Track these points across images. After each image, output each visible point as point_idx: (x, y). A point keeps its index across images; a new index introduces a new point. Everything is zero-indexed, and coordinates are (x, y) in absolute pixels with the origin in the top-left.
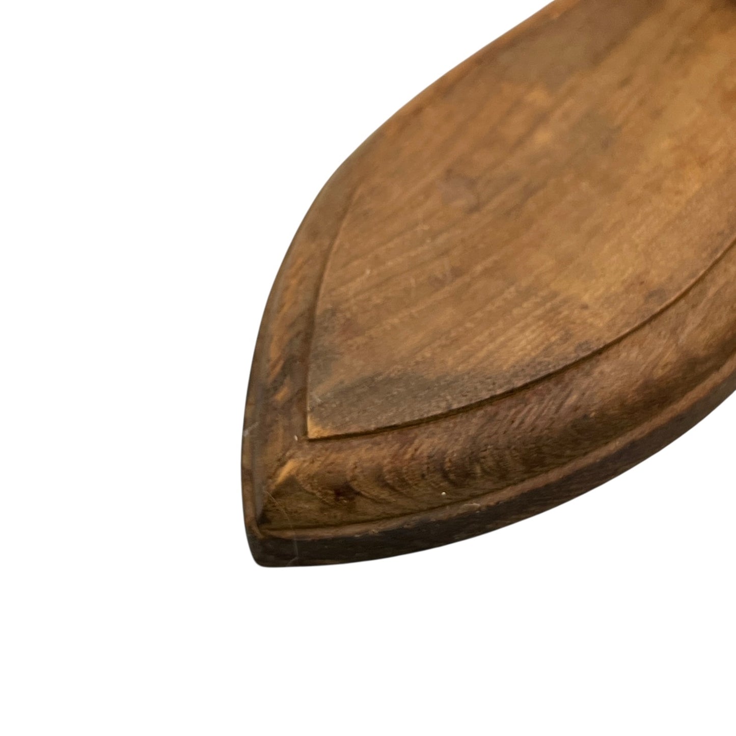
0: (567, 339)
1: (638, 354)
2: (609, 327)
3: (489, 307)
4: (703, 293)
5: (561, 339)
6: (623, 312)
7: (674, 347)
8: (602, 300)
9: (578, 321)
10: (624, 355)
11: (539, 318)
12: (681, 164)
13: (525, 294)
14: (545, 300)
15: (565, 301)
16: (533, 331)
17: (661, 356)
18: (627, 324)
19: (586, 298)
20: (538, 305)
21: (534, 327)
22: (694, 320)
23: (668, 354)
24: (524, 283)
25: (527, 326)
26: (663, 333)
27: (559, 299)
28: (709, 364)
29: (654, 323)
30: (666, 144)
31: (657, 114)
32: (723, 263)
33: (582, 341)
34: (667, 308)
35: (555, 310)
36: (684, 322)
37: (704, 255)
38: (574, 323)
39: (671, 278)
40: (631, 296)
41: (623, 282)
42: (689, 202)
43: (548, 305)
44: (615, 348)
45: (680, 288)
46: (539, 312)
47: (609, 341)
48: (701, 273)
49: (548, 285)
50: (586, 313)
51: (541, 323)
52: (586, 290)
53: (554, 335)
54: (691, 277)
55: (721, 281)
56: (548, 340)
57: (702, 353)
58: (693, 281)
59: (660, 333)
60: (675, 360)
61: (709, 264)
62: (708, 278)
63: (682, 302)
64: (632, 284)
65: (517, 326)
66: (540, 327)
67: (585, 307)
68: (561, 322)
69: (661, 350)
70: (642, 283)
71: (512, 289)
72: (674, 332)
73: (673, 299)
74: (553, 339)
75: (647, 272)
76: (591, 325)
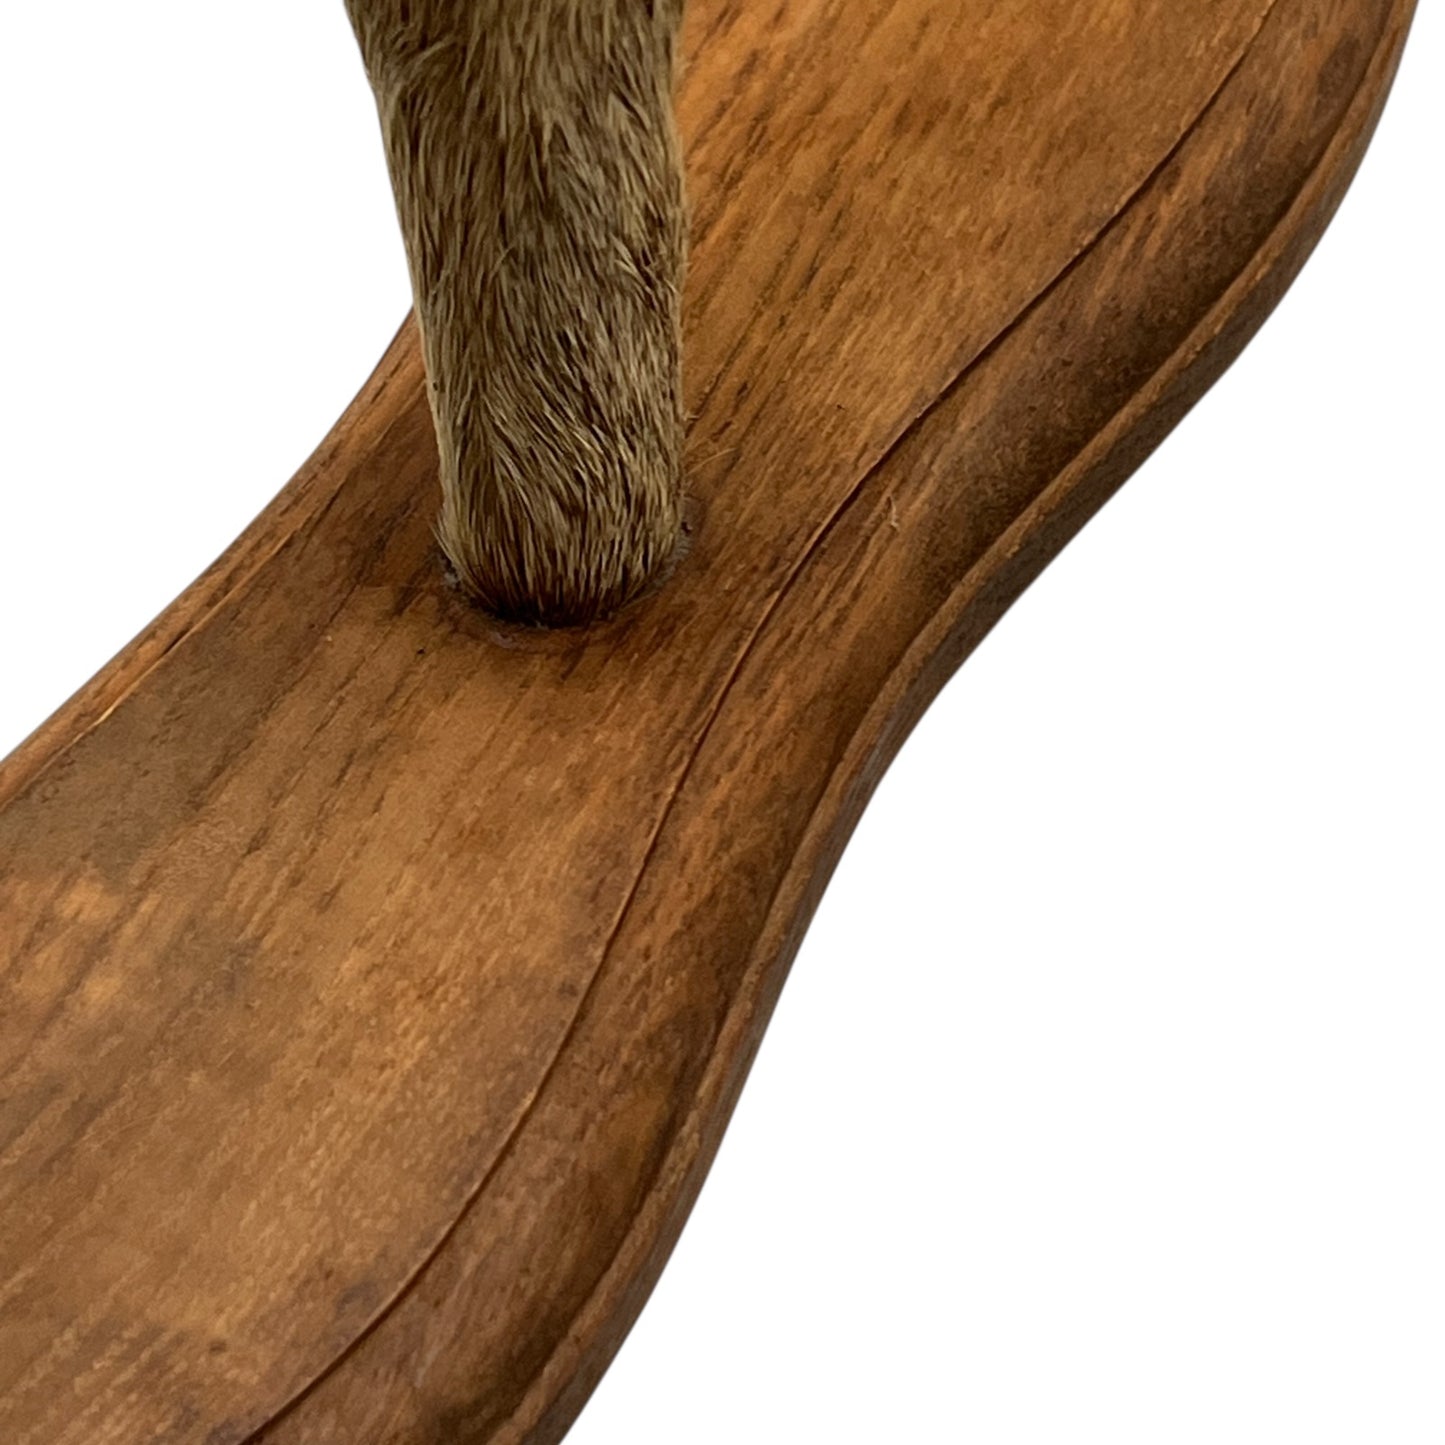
0: (189, 1424)
1: (337, 1426)
2: (270, 1382)
3: (27, 1383)
4: (452, 1271)
5: (175, 1426)
6: (295, 1344)
7: (408, 1394)
8: (252, 1325)
9: (207, 1381)
10: (306, 1434)
11: (128, 1388)
12: (385, 1001)
13: (95, 1341)
14: (137, 1345)
15: (179, 1341)
16: (118, 1421)
17: (383, 1421)
18: (304, 1371)
19: (219, 1328)
20: (125, 1359)
21: (118, 1411)
22: (439, 1332)
23: (398, 1413)
24: (93, 1316)
25: (105, 1410)
26: (382, 1372)
27: (166, 1337)
28: (486, 1413)
29: (360, 1354)
30: (353, 962)
31: (327, 901)
32: (485, 1198)
33: (220, 1420)
34: (384, 1316)
35: (157, 1364)
36: (422, 1339)
37: (445, 1194)
38: (198, 1385)
39: (383, 1255)
40: (310, 1305)
41: (291, 1278)
42: (407, 1081)
43: (145, 1356)
44: (288, 1423)
45: (405, 1271)
46: (128, 1374)
47: (271, 1414)
48: (444, 1231)
49: (140, 1313)
50: (222, 1359)
51: (133, 1397)
52: (219, 1311)
53: (161, 1419)
54: (422, 1244)
55: (487, 1238)
56: (150, 1432)
57: (467, 1396)
58: (428, 1252)
59: (376, 1373)
60: (412, 1422)
61: (458, 1208)
62: (458, 1238)
63: (413, 1298)
64: (307, 1281)
65: (86, 1413)
66: (130, 1407)
67: (218, 1347)
68: (174, 1388)
69: (381, 1407)
70: (328, 1275)
71: (69, 1335)
72: (401, 1364)
73: (393, 1296)
74: (159, 1429)
75: (336, 1248)
76: (234, 1383)
